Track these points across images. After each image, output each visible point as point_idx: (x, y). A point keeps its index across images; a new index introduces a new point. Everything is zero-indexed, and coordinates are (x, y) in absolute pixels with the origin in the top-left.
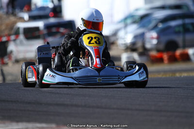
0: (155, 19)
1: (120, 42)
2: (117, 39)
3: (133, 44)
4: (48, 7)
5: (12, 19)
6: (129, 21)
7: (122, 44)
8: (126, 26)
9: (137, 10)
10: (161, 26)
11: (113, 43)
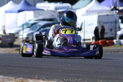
0: (39, 26)
1: (20, 37)
2: (19, 36)
3: (27, 38)
6: (25, 26)
7: (21, 39)
8: (23, 29)
9: (30, 20)
10: (42, 29)
11: (17, 38)
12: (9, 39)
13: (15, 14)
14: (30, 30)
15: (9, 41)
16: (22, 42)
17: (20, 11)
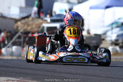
2: (106, 37)
3: (117, 40)
4: (63, 15)
5: (40, 21)
6: (114, 26)
7: (109, 40)
8: (112, 29)
9: (119, 19)
11: (103, 40)
12: (94, 42)
13: (102, 11)
14: (120, 30)
15: (94, 43)
16: (110, 45)
17: (107, 7)
